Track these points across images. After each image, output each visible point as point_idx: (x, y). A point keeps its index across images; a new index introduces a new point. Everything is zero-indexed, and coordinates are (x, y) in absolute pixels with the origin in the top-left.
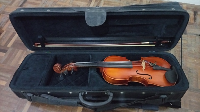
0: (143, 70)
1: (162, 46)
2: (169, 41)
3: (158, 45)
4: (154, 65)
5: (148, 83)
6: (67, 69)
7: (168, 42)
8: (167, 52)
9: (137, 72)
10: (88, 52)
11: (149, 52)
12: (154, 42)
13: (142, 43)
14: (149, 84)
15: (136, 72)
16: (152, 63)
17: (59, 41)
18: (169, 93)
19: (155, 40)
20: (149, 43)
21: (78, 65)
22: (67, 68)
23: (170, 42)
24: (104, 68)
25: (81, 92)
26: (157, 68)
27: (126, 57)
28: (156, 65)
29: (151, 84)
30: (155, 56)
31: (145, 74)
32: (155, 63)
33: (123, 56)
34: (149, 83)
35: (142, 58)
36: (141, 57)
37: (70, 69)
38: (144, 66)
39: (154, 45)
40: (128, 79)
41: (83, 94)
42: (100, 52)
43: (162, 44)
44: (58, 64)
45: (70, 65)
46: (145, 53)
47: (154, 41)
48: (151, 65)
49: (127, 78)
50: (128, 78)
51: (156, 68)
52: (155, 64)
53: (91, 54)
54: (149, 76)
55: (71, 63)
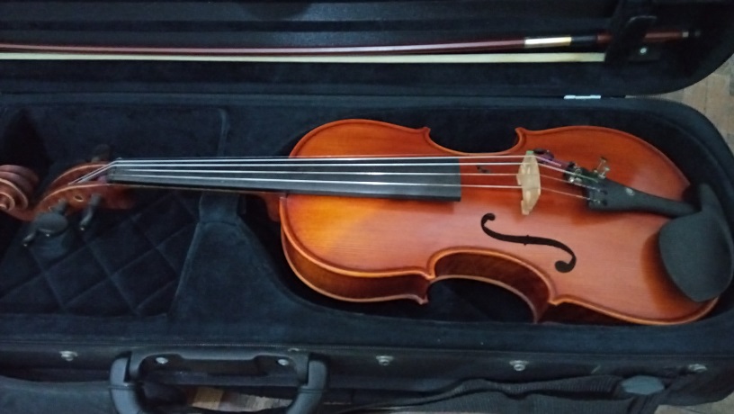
0: (525, 212)
1: (644, 62)
2: (691, 31)
3: (619, 55)
4: (590, 183)
5: (552, 294)
6: (62, 201)
7: (686, 34)
8: (669, 97)
9: (489, 224)
10: (212, 96)
11: (567, 97)
12: (600, 38)
13: (530, 42)
14: (556, 303)
15: (484, 221)
16: (585, 172)
17: (33, 26)
18: (679, 367)
19: (608, 20)
20: (572, 43)
21: (125, 177)
22: (63, 194)
23: (697, 34)
24: (289, 200)
25: (127, 355)
26: (614, 200)
27: (427, 130)
28: (606, 183)
29: (569, 300)
30: (600, 125)
31: (532, 234)
32: (600, 172)
33: (413, 119)
34: (557, 298)
35: (524, 135)
36: (518, 130)
37: (80, 198)
38: (534, 189)
39: (598, 57)
40: (427, 270)
41: (135, 367)
42: (283, 97)
43: (643, 51)
44: (8, 167)
45: (81, 174)
46: (541, 103)
47: (601, 32)
48: (572, 180)
49: (424, 264)
50: (429, 262)
51: (604, 202)
52: (602, 176)
53: (228, 109)
54: (560, 251)
55: (96, 159)
